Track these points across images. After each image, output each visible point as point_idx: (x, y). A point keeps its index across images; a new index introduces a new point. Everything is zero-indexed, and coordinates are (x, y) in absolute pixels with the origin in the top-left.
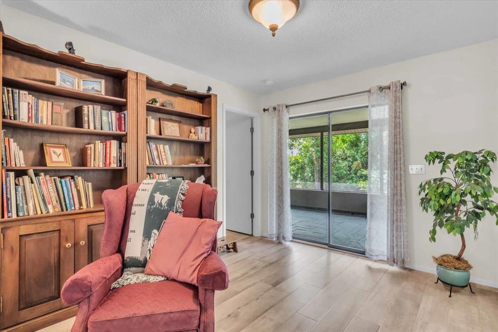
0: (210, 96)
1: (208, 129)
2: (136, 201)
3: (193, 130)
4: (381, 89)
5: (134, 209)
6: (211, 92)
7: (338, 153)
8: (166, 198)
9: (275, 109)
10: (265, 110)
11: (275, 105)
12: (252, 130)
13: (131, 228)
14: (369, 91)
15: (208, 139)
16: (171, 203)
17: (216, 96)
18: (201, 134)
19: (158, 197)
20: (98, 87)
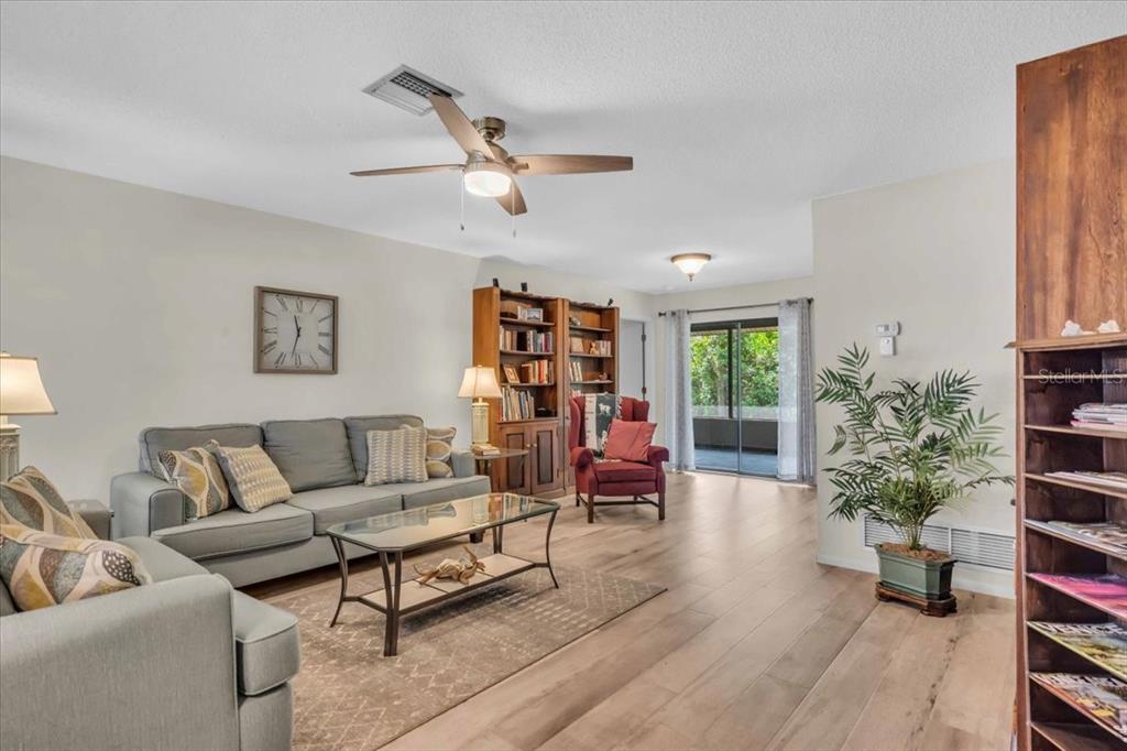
0: (613, 309)
1: (609, 343)
2: (587, 410)
3: (594, 345)
4: (790, 303)
5: (587, 416)
6: (612, 305)
7: (759, 357)
8: (608, 408)
9: (673, 314)
10: (660, 314)
11: (675, 308)
12: (644, 338)
13: (587, 429)
14: (778, 304)
15: (609, 355)
16: (613, 411)
17: (618, 309)
18: (603, 349)
19: (602, 407)
20: (537, 315)
